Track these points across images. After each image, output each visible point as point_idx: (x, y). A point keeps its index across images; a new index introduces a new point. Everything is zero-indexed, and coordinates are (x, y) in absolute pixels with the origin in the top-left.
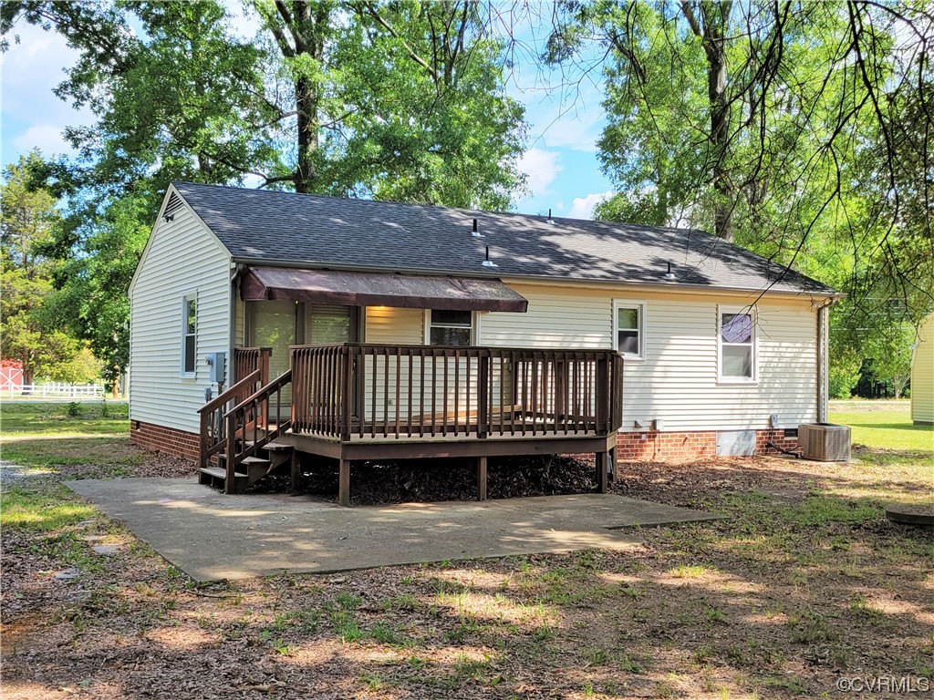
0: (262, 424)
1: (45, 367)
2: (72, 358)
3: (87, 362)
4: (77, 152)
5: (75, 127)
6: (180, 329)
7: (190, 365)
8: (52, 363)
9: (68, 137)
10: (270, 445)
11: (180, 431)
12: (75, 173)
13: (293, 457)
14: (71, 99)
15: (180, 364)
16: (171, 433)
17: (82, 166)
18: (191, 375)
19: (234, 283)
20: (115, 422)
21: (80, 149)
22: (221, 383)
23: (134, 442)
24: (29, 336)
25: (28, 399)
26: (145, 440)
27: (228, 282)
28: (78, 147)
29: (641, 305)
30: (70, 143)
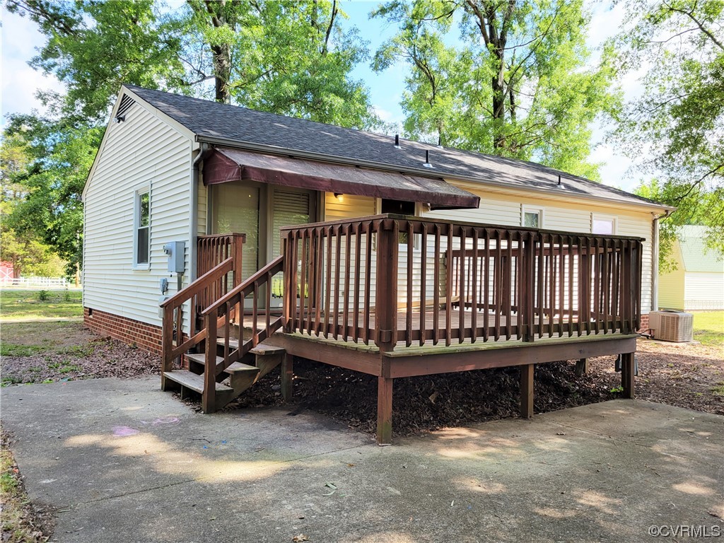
0: (234, 319)
1: (28, 266)
2: (47, 261)
3: (58, 263)
4: (47, 108)
5: (44, 90)
6: (132, 223)
7: (143, 256)
8: (33, 264)
9: (39, 97)
10: (260, 348)
11: (131, 320)
12: (44, 122)
13: (285, 362)
14: (41, 70)
15: (132, 256)
16: (122, 321)
17: (49, 118)
18: (144, 266)
19: (196, 165)
20: (75, 305)
21: (47, 106)
22: (181, 274)
23: (86, 327)
24: (17, 246)
25: (16, 288)
26: (97, 325)
27: (190, 166)
28: (46, 104)
29: (541, 211)
30: (41, 101)
